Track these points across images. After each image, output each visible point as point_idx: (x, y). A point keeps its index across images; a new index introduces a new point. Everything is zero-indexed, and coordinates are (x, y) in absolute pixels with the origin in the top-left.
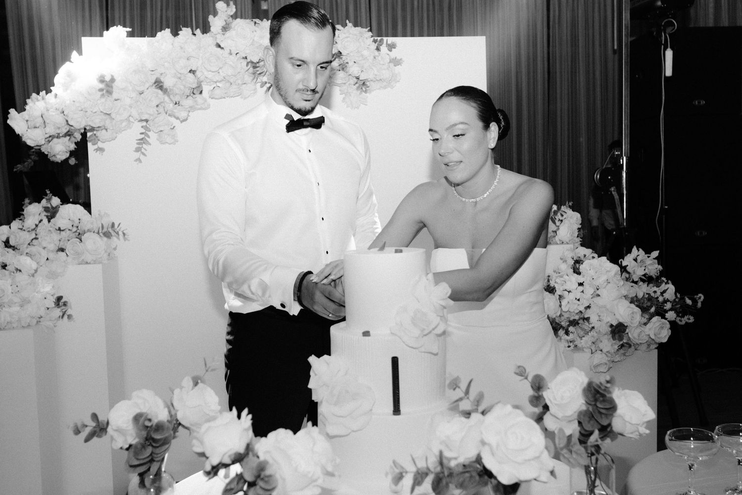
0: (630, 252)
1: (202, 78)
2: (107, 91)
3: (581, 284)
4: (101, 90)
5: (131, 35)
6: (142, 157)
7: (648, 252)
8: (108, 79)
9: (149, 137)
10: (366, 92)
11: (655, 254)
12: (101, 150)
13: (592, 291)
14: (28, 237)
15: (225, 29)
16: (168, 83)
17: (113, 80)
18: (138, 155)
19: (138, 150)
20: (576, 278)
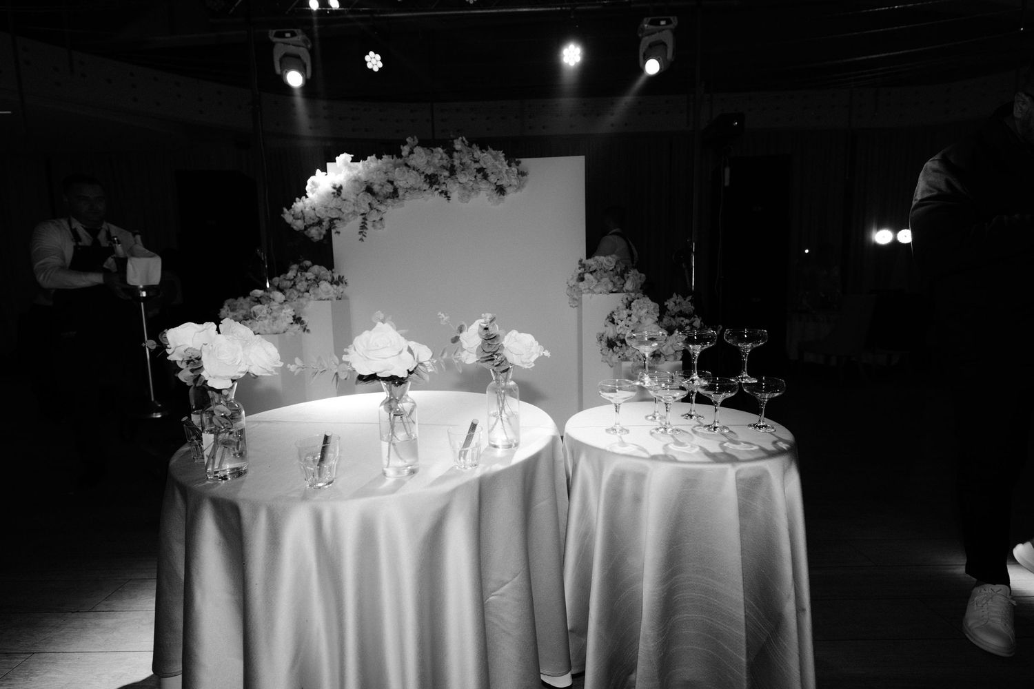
0: (671, 297)
1: (397, 186)
2: (338, 194)
3: (629, 316)
4: (334, 193)
5: (353, 160)
6: (364, 238)
7: (684, 297)
8: (337, 186)
9: (366, 224)
10: (503, 195)
11: (689, 298)
12: (338, 233)
13: (637, 320)
14: (289, 284)
15: (411, 152)
16: (376, 188)
17: (341, 187)
18: (361, 236)
19: (360, 233)
20: (626, 312)
